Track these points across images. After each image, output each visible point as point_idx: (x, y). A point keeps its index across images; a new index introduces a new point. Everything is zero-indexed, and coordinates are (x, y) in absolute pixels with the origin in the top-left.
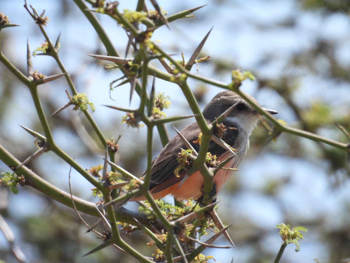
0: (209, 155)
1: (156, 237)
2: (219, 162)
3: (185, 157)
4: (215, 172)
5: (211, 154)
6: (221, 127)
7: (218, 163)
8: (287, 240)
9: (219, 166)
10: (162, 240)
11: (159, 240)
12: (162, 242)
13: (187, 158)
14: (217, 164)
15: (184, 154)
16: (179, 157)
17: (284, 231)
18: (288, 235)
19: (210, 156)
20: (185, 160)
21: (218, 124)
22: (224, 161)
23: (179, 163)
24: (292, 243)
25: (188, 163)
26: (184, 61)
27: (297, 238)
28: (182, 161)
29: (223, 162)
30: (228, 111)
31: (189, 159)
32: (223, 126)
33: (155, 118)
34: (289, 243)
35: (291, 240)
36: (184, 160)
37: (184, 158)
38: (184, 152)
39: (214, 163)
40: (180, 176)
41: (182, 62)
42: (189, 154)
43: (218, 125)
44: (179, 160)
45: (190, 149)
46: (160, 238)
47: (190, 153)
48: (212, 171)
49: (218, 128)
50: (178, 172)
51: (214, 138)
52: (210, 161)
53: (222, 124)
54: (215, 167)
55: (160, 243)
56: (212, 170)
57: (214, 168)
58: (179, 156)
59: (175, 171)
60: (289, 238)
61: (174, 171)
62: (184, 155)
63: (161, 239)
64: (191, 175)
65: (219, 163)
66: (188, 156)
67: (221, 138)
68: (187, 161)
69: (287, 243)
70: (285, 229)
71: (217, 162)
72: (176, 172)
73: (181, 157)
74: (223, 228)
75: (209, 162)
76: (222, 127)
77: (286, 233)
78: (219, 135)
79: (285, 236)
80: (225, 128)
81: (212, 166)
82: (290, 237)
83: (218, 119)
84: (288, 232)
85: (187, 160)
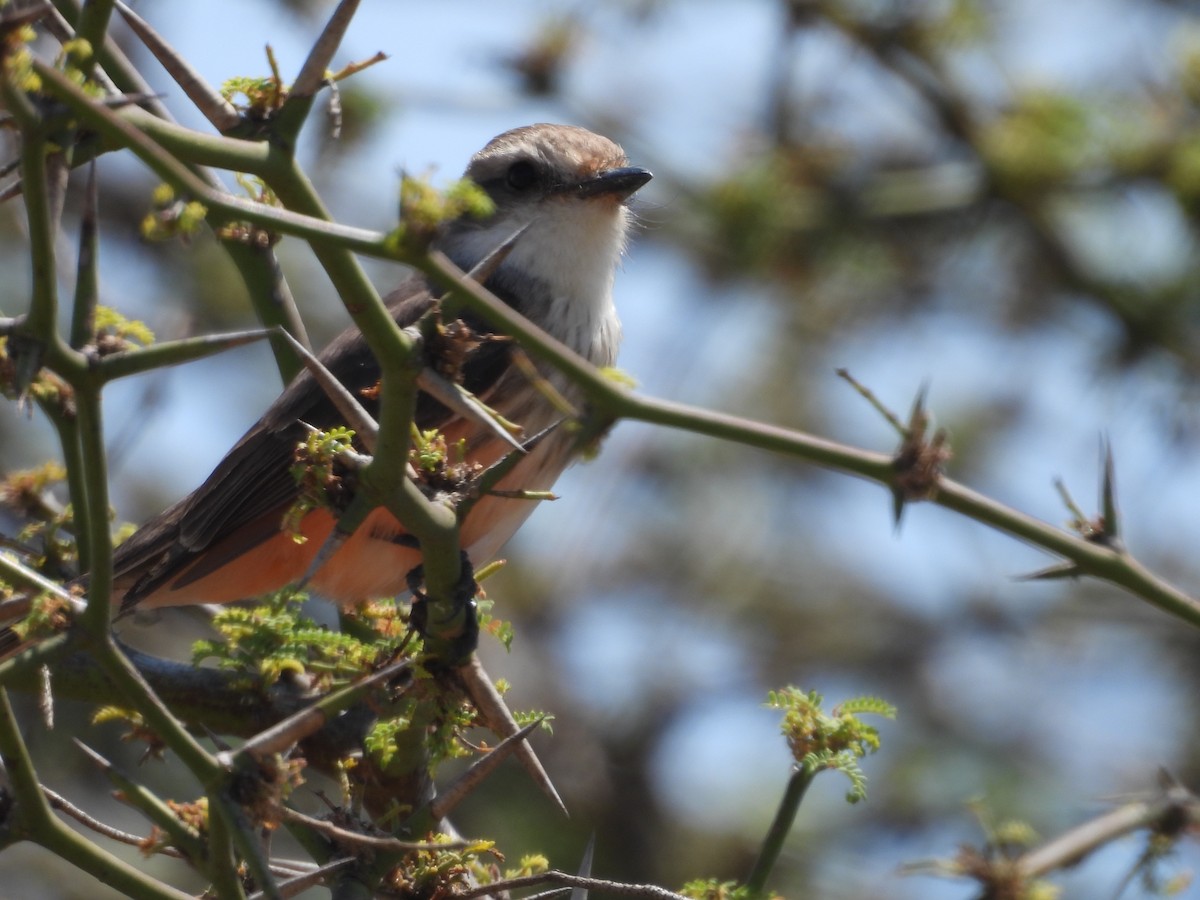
0: (433, 440)
1: (171, 813)
2: (478, 466)
3: (323, 459)
4: (461, 511)
5: (441, 438)
6: (455, 337)
7: (475, 471)
8: (811, 755)
9: (476, 481)
10: (196, 824)
11: (183, 824)
12: (196, 834)
13: (331, 466)
14: (469, 476)
15: (318, 450)
16: (301, 462)
17: (797, 717)
18: (817, 735)
19: (438, 444)
20: (326, 471)
21: (444, 324)
22: (498, 463)
23: (302, 486)
24: (834, 767)
25: (335, 482)
26: (277, 81)
27: (854, 744)
28: (311, 476)
29: (491, 467)
30: (483, 266)
31: (342, 466)
32: (465, 330)
33: (103, 350)
34: (822, 768)
35: (828, 757)
36: (320, 474)
37: (320, 463)
38: (319, 439)
39: (457, 471)
40: (304, 539)
41: (269, 85)
42: (341, 446)
43: (442, 329)
44: (300, 472)
45: (343, 428)
46: (188, 816)
47: (342, 441)
48: (451, 508)
49: (442, 338)
50: (296, 524)
51: (428, 381)
52: (439, 465)
53: (460, 321)
54: (462, 489)
55: (189, 837)
56: (449, 503)
57: (456, 494)
58: (298, 458)
59: (286, 518)
60: (818, 748)
61: (280, 519)
62: (321, 453)
63: (191, 823)
64: (350, 534)
65: (479, 470)
66: (336, 455)
67: (458, 382)
68: (332, 477)
69: (813, 768)
70: (803, 711)
71: (470, 470)
72: (289, 524)
73: (309, 462)
74: (514, 731)
75: (433, 469)
76: (459, 334)
77: (809, 727)
78: (449, 368)
79: (805, 741)
80: (472, 338)
81: (449, 486)
82: (826, 741)
83: (444, 302)
84: (817, 723)
85: (331, 471)
